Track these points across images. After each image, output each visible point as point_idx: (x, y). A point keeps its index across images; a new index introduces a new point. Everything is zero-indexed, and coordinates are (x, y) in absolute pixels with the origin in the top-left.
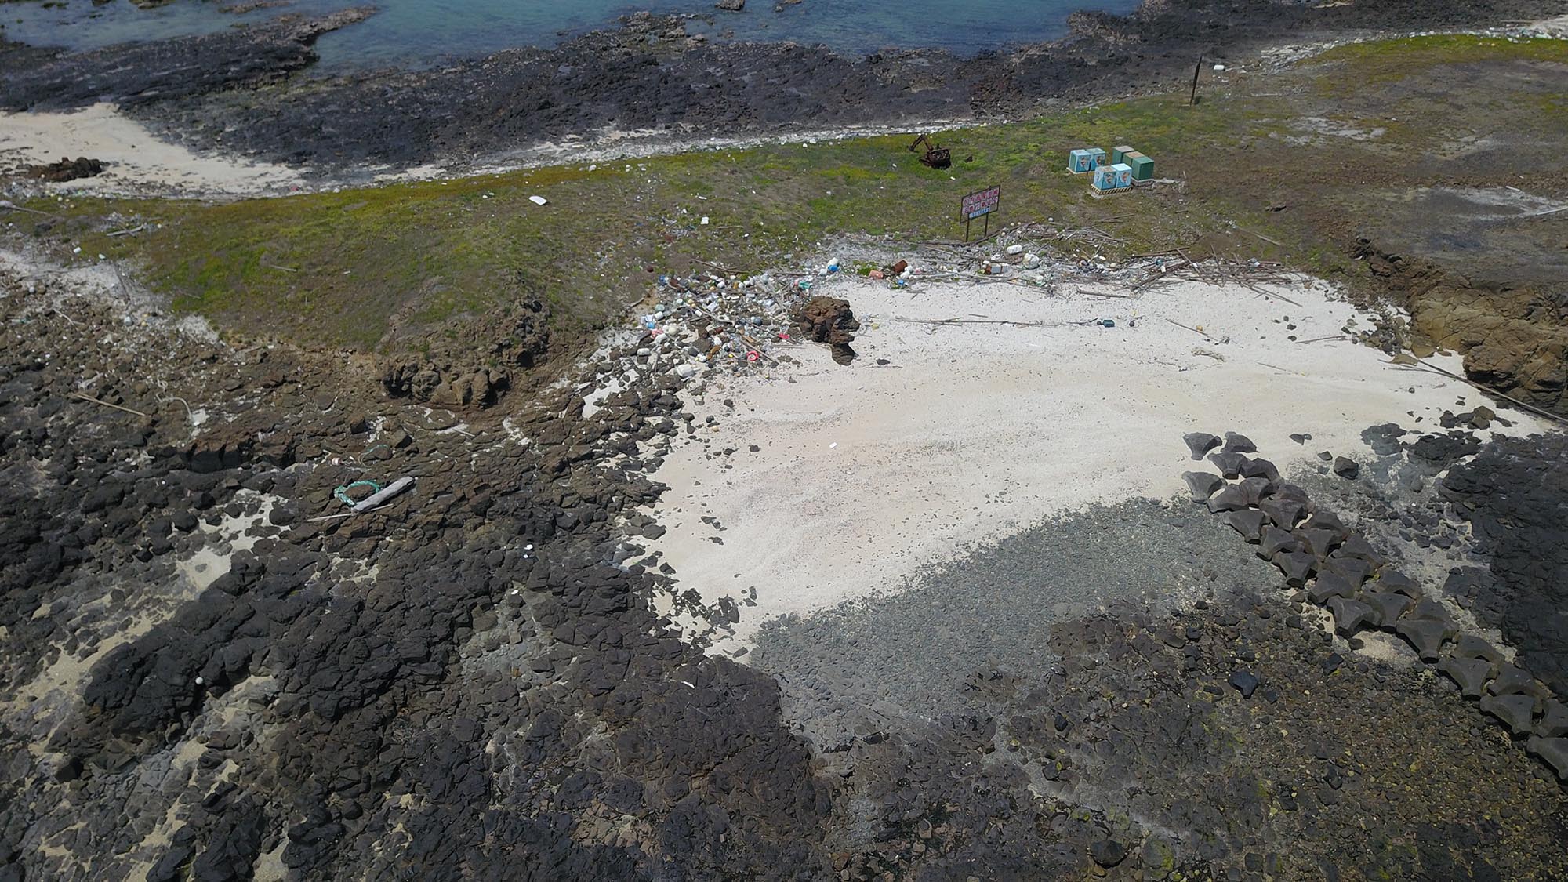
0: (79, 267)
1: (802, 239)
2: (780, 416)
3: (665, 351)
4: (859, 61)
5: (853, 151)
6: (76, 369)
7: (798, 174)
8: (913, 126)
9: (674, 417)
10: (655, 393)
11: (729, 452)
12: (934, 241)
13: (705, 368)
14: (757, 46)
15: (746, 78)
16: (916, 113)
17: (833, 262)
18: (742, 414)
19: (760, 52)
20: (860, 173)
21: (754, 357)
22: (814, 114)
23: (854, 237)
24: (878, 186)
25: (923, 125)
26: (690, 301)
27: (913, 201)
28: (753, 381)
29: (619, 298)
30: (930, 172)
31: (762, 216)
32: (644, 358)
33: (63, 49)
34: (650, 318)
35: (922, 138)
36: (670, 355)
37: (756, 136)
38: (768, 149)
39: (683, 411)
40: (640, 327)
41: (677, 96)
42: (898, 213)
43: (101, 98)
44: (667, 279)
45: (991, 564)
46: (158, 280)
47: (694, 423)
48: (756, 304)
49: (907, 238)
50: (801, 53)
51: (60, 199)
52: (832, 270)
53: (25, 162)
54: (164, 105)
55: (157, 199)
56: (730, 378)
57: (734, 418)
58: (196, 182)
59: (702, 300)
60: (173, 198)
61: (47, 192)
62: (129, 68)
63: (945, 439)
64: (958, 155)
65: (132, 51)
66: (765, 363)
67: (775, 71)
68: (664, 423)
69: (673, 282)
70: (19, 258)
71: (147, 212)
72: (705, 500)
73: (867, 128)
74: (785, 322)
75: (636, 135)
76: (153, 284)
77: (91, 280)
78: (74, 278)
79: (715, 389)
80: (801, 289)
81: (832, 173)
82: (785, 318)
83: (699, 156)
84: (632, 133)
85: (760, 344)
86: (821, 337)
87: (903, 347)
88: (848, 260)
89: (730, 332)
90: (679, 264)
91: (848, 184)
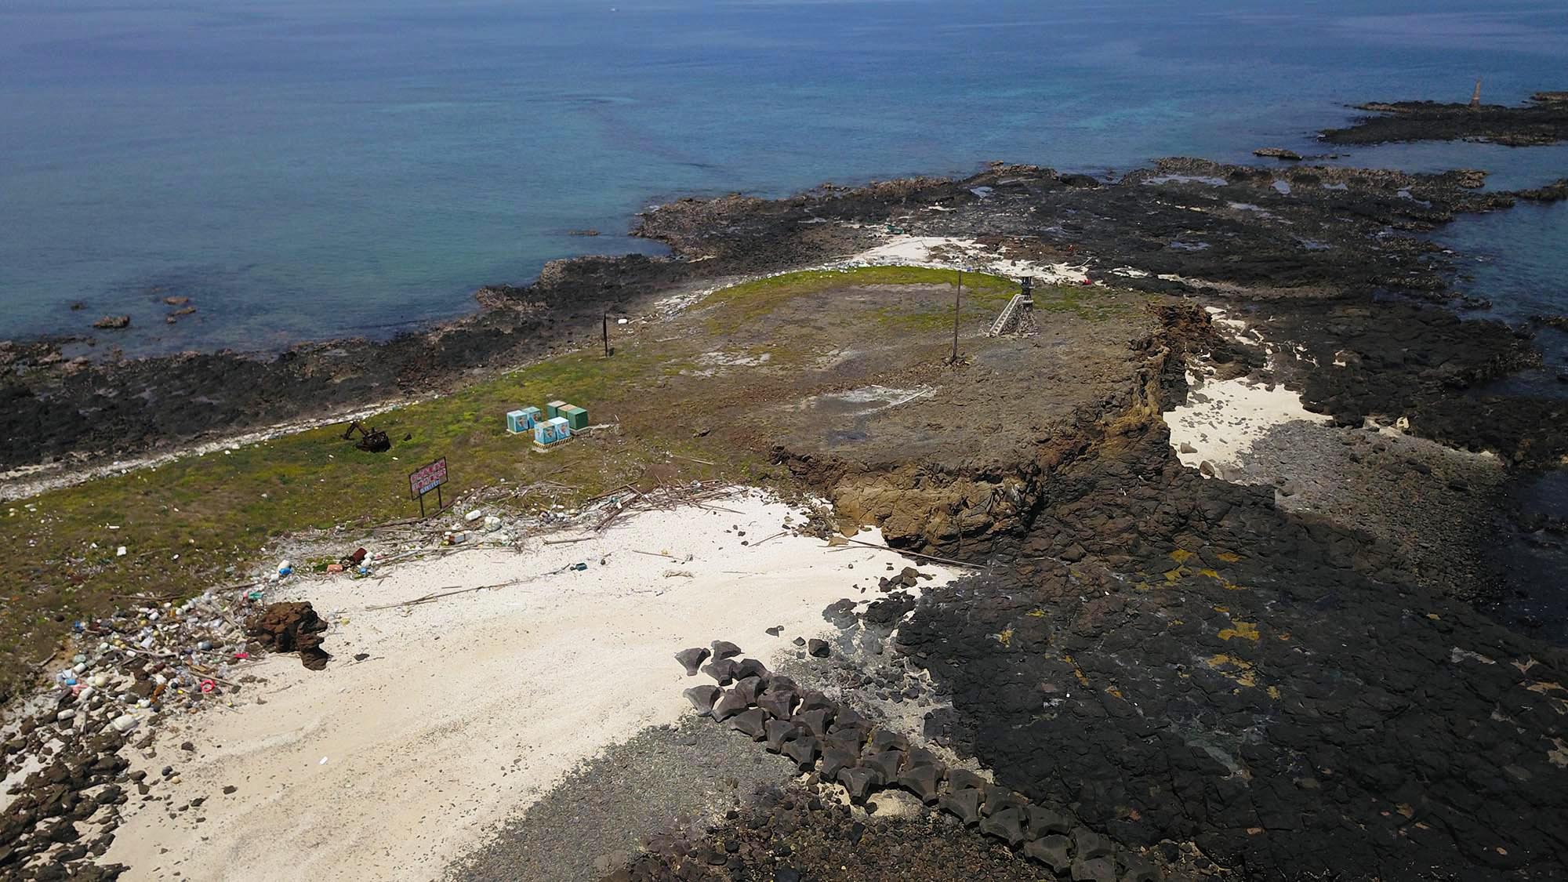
1: (243, 548)
2: (254, 745)
3: (94, 707)
4: (272, 361)
5: (283, 449)
7: (225, 483)
8: (342, 415)
9: (119, 782)
10: (90, 759)
11: (198, 803)
12: (389, 523)
13: (150, 713)
14: (152, 361)
15: (145, 395)
16: (344, 401)
17: (284, 565)
18: (207, 753)
19: (157, 367)
20: (294, 470)
21: (209, 687)
22: (232, 420)
23: (302, 535)
24: (318, 480)
25: (353, 412)
26: (117, 643)
27: (358, 488)
28: (213, 714)
29: (23, 659)
30: (370, 456)
31: (191, 534)
32: (68, 722)
34: (68, 673)
35: (355, 425)
36: (102, 710)
37: (168, 453)
38: (184, 463)
39: (130, 770)
40: (56, 687)
41: (63, 425)
42: (346, 502)
44: (83, 624)
45: (521, 839)
47: (146, 781)
48: (202, 628)
49: (360, 525)
50: (204, 360)
52: (285, 574)
56: (184, 718)
57: (197, 761)
59: (133, 639)
63: (446, 721)
64: (395, 435)
66: (224, 690)
67: (178, 383)
68: (107, 791)
69: (92, 626)
72: (177, 869)
73: (294, 424)
74: (241, 639)
75: (18, 474)
79: (168, 735)
80: (252, 601)
81: (265, 475)
82: (240, 636)
83: (105, 483)
84: (12, 473)
85: (214, 670)
86: (286, 647)
87: (380, 637)
88: (300, 559)
89: (174, 666)
90: (96, 605)
91: (284, 483)
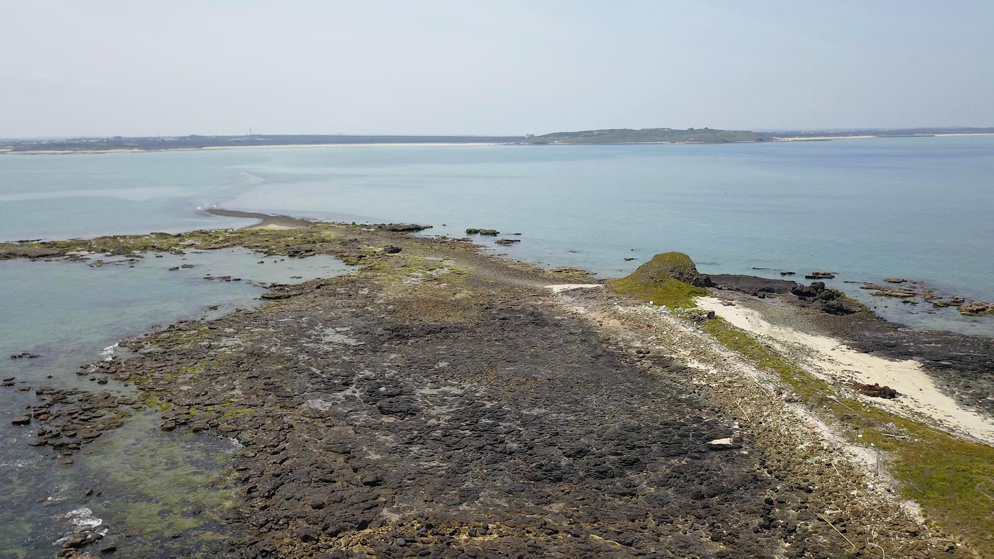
0: (857, 446)
6: (829, 502)
33: (904, 327)
43: (914, 358)
46: (901, 471)
51: (864, 405)
53: (854, 379)
54: (952, 372)
55: (922, 424)
58: (952, 423)
60: (932, 427)
61: (858, 399)
62: (939, 345)
65: (945, 337)
70: (827, 429)
71: (912, 429)
76: (896, 472)
77: (860, 456)
78: (851, 451)
